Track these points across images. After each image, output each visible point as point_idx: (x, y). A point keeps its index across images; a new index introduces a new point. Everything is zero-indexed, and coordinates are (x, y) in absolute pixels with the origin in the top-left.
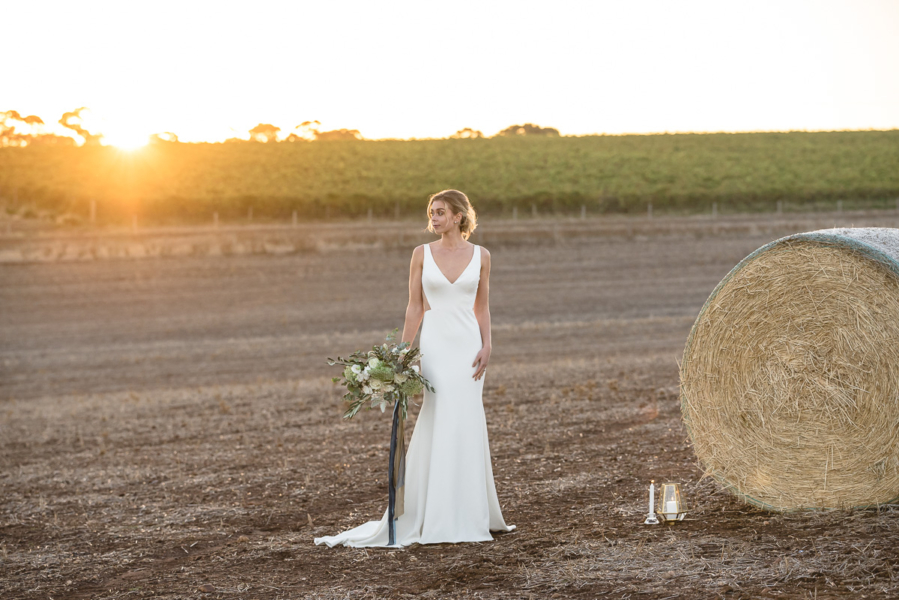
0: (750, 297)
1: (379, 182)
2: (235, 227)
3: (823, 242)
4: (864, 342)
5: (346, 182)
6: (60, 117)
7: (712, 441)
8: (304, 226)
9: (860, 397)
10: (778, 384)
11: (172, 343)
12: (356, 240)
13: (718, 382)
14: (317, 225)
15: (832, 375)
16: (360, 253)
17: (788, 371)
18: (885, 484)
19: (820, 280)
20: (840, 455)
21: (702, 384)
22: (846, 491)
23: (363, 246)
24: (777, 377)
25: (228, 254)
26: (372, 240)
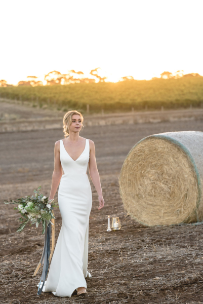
0: (139, 156)
1: (196, 94)
2: (140, 113)
3: (159, 138)
4: (172, 170)
5: (184, 94)
6: (90, 72)
7: (129, 203)
8: (166, 112)
9: (172, 189)
10: (148, 184)
11: (108, 158)
12: (184, 116)
13: (130, 184)
14: (171, 111)
15: (162, 181)
16: (186, 122)
17: (150, 180)
18: (180, 217)
19: (159, 150)
20: (166, 208)
21: (125, 185)
22: (169, 219)
23: (187, 119)
24: (147, 182)
25: (136, 123)
26: (190, 117)
